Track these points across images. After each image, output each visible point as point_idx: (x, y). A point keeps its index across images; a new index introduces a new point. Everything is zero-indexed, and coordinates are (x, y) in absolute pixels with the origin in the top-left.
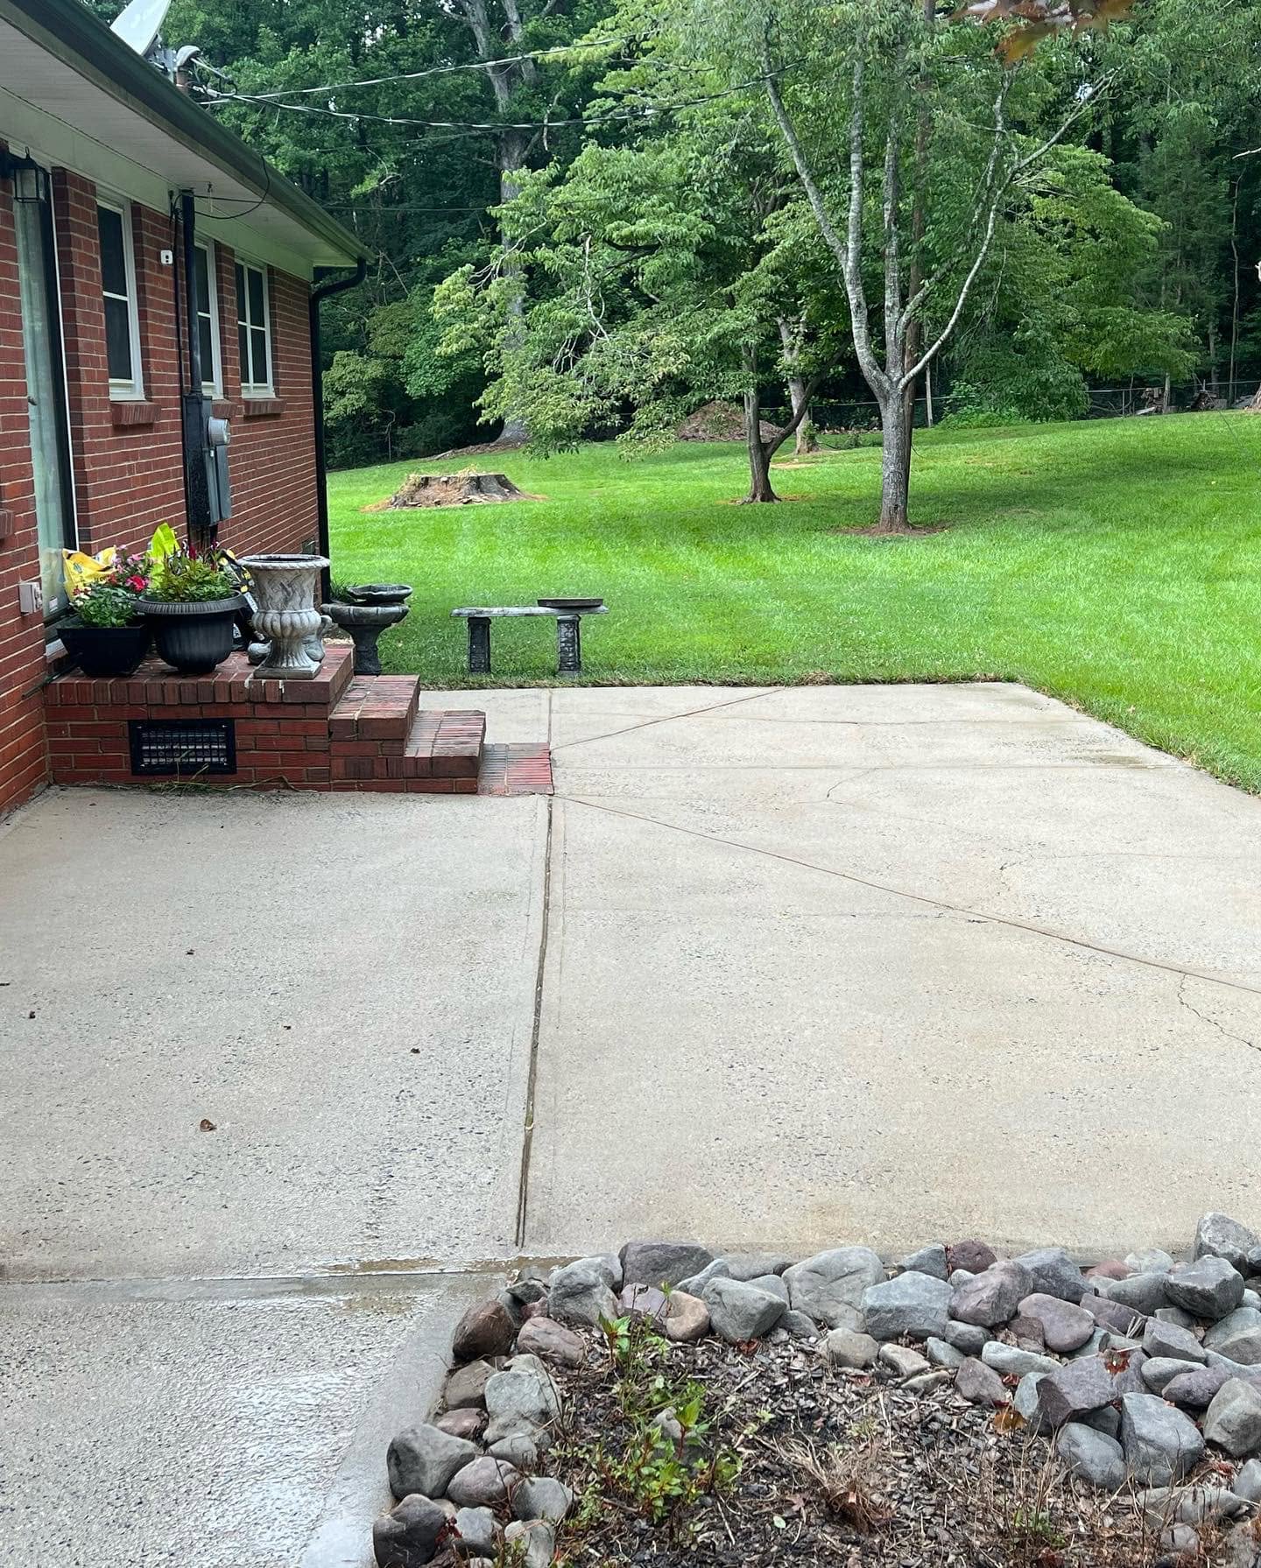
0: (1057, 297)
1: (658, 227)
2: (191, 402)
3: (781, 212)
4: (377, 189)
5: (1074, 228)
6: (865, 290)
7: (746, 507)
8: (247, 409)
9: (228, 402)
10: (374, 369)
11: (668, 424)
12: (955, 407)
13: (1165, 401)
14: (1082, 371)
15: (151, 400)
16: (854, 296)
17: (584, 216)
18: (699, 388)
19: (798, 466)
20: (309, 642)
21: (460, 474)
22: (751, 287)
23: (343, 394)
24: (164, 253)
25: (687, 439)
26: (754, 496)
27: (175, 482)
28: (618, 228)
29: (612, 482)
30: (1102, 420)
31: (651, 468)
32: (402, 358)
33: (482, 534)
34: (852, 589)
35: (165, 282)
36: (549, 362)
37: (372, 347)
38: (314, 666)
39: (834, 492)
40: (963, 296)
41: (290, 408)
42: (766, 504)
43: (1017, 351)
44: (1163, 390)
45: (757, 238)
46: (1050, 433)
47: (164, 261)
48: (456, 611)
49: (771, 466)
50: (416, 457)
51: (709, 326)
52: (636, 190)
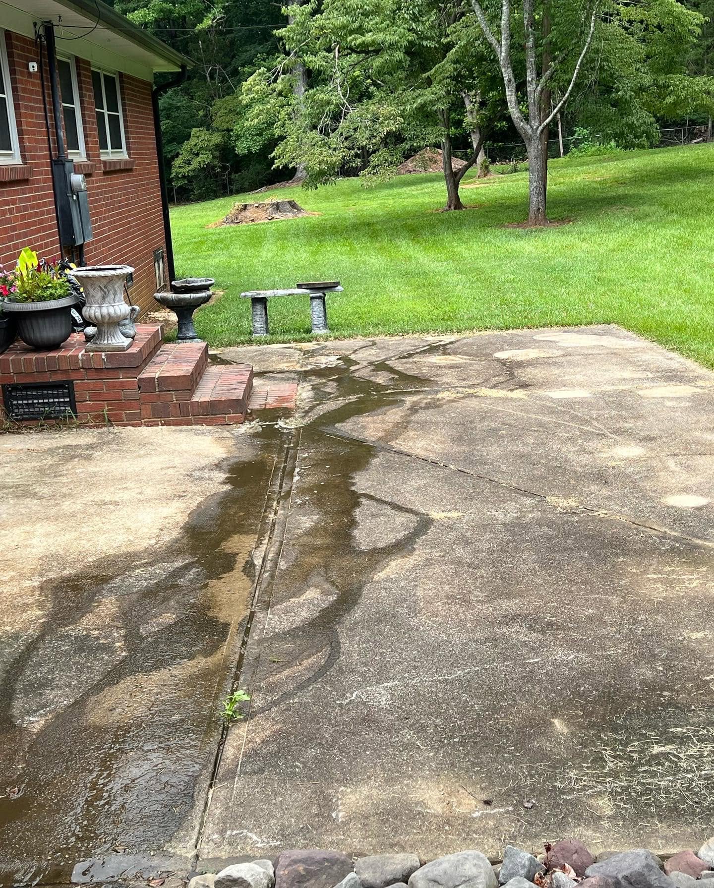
0: (637, 70)
1: (380, 37)
2: (58, 164)
3: (458, 23)
4: (212, 26)
5: (647, 25)
6: (514, 71)
7: (445, 213)
8: (105, 167)
9: (89, 163)
10: (216, 139)
11: (391, 163)
12: (577, 143)
13: (709, 134)
14: (655, 116)
15: (26, 164)
16: (507, 74)
17: (334, 33)
18: (410, 139)
19: (478, 186)
20: (124, 325)
21: (266, 202)
22: (441, 73)
23: (197, 155)
24: (31, 64)
25: (410, 172)
26: (450, 207)
27: (50, 218)
28: (355, 39)
29: (362, 202)
30: (670, 148)
31: (386, 192)
32: (232, 130)
33: (279, 239)
34: (509, 265)
35: (34, 85)
36: (314, 127)
37: (214, 125)
38: (127, 341)
39: (501, 201)
40: (576, 71)
41: (138, 165)
42: (457, 211)
43: (613, 106)
44: (707, 127)
45: (444, 40)
46: (636, 157)
47: (31, 70)
48: (243, 294)
49: (460, 187)
50: (244, 192)
51: (415, 99)
52: (366, 14)
